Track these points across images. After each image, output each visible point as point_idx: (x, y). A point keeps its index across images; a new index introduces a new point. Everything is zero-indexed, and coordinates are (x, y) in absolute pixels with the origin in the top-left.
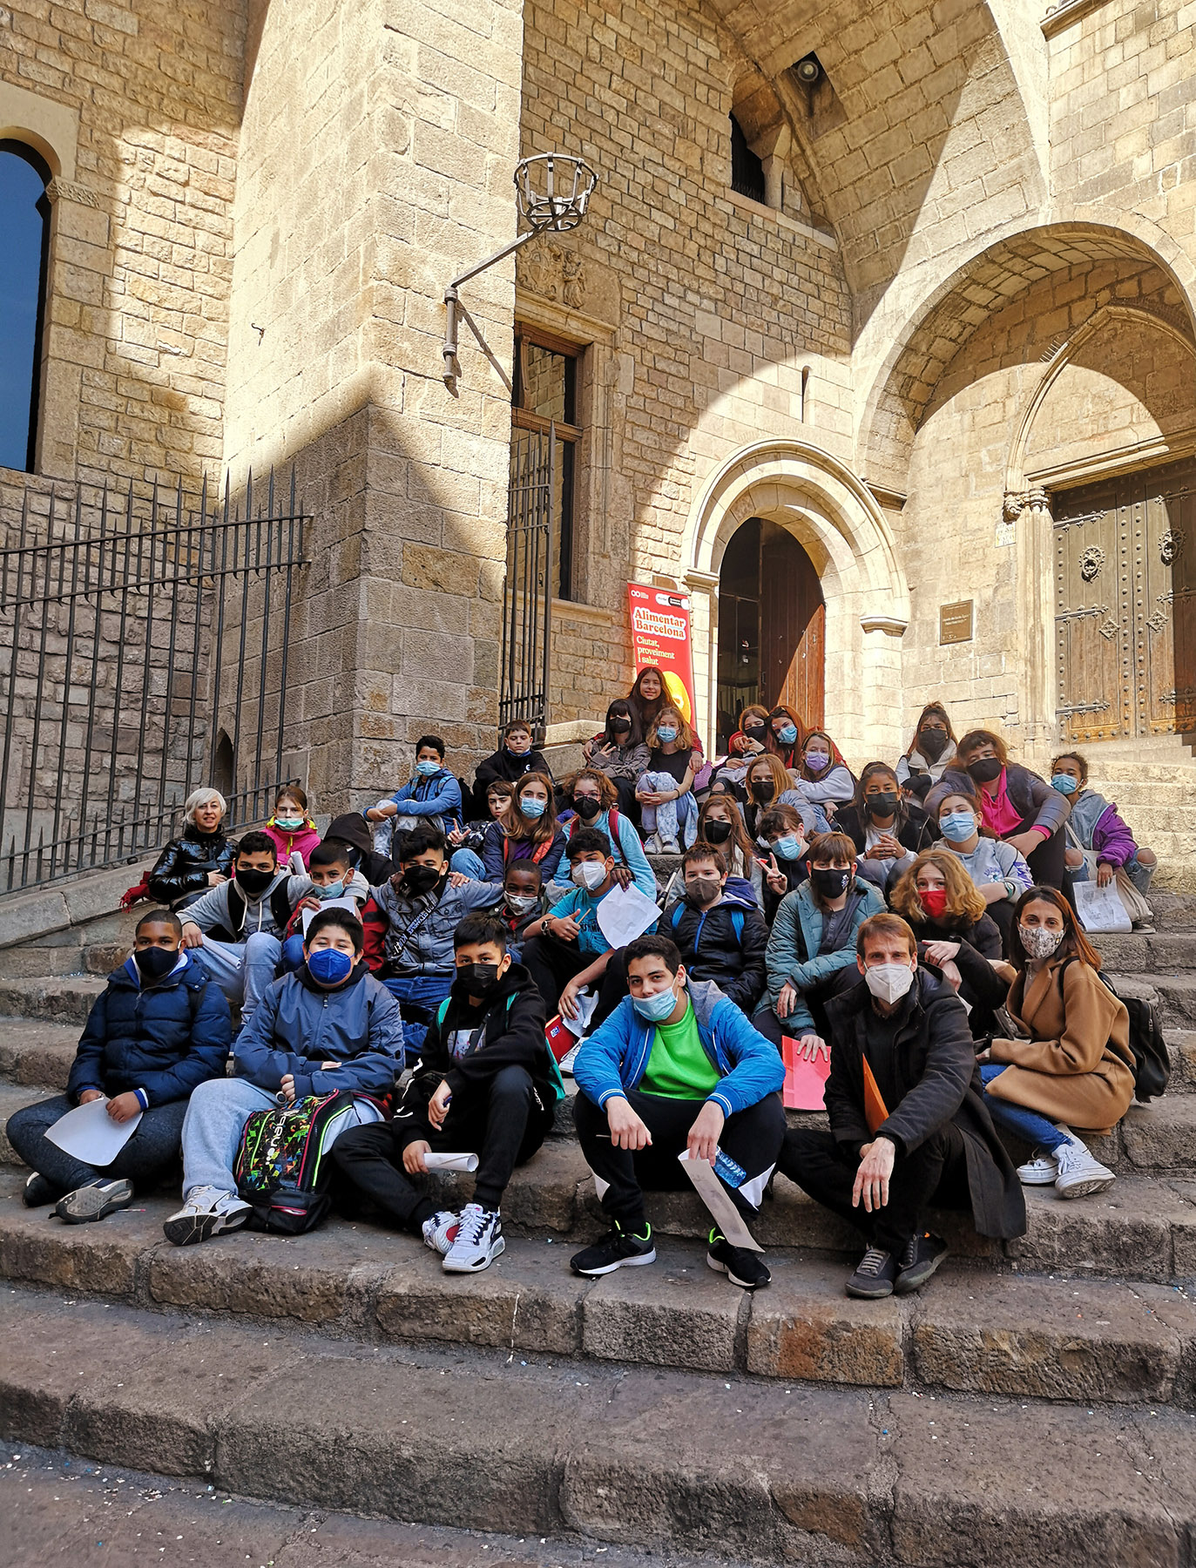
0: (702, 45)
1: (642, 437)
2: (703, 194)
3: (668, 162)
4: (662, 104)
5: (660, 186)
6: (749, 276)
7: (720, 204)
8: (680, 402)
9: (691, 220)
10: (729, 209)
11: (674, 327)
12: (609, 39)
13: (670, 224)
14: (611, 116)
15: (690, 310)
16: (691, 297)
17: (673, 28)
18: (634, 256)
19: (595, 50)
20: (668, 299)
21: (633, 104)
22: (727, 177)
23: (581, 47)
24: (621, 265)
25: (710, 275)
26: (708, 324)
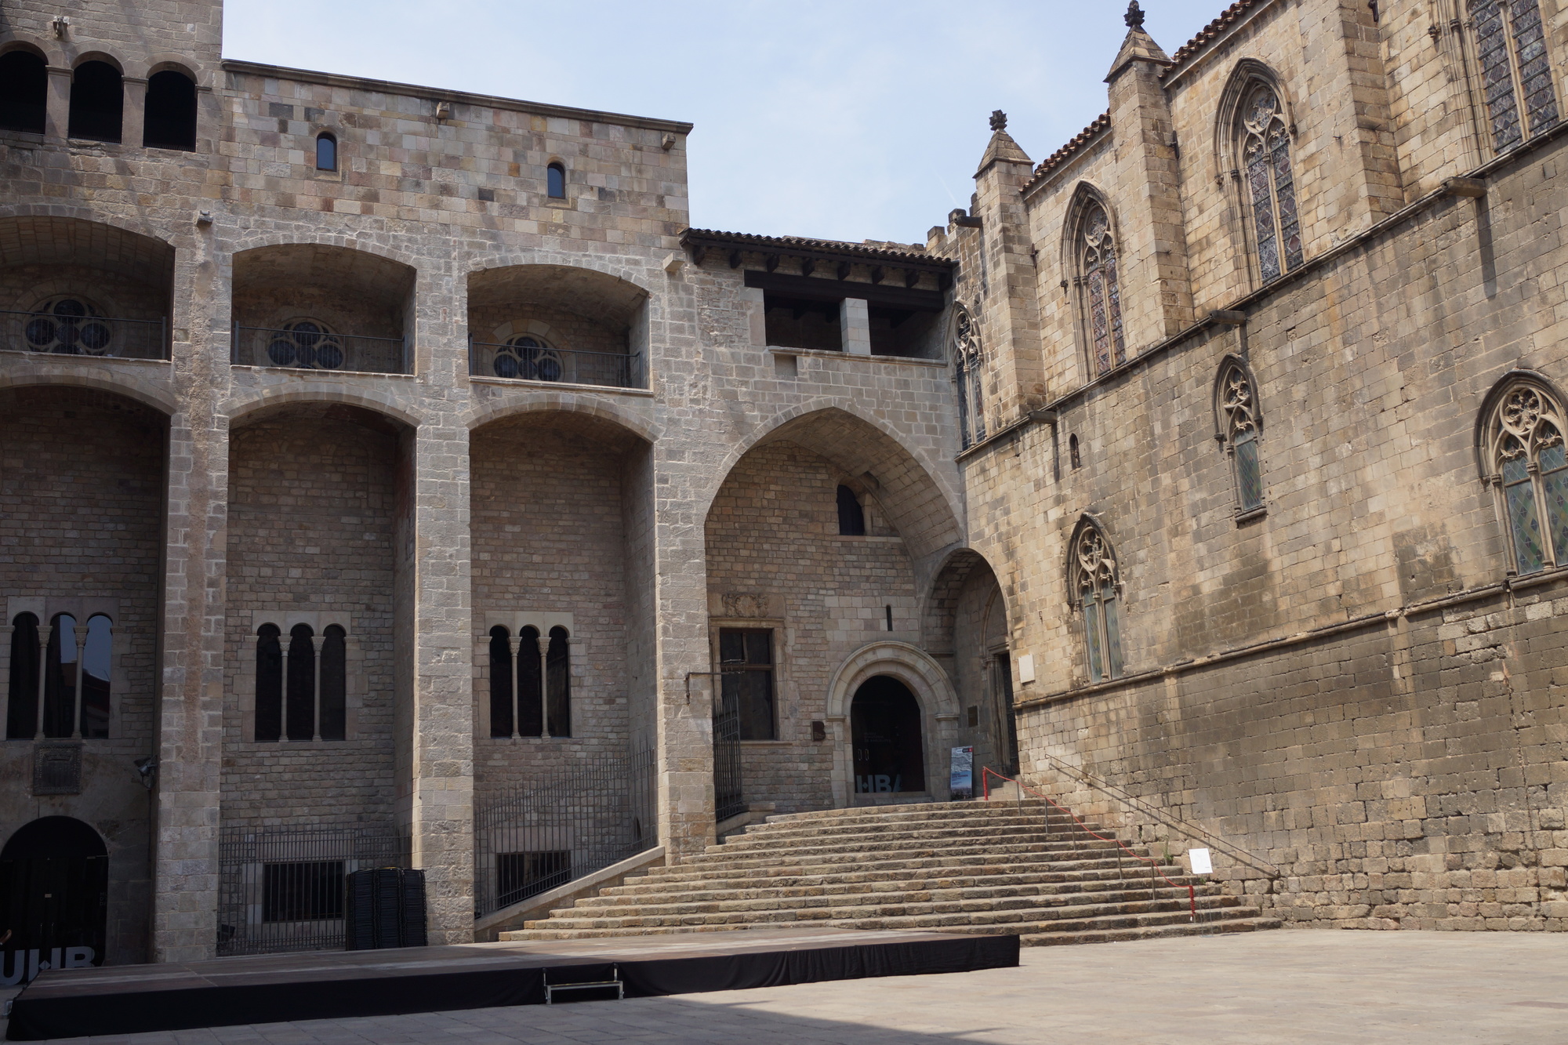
0: (819, 476)
1: (802, 662)
2: (825, 543)
3: (805, 536)
4: (800, 512)
5: (802, 548)
6: (852, 572)
7: (834, 544)
8: (819, 641)
9: (818, 557)
10: (839, 544)
11: (813, 608)
12: (771, 495)
13: (808, 562)
14: (775, 528)
15: (821, 598)
16: (821, 592)
17: (803, 476)
18: (791, 584)
19: (765, 503)
20: (810, 597)
21: (785, 519)
22: (837, 530)
23: (759, 505)
24: (785, 590)
25: (831, 578)
26: (831, 602)
